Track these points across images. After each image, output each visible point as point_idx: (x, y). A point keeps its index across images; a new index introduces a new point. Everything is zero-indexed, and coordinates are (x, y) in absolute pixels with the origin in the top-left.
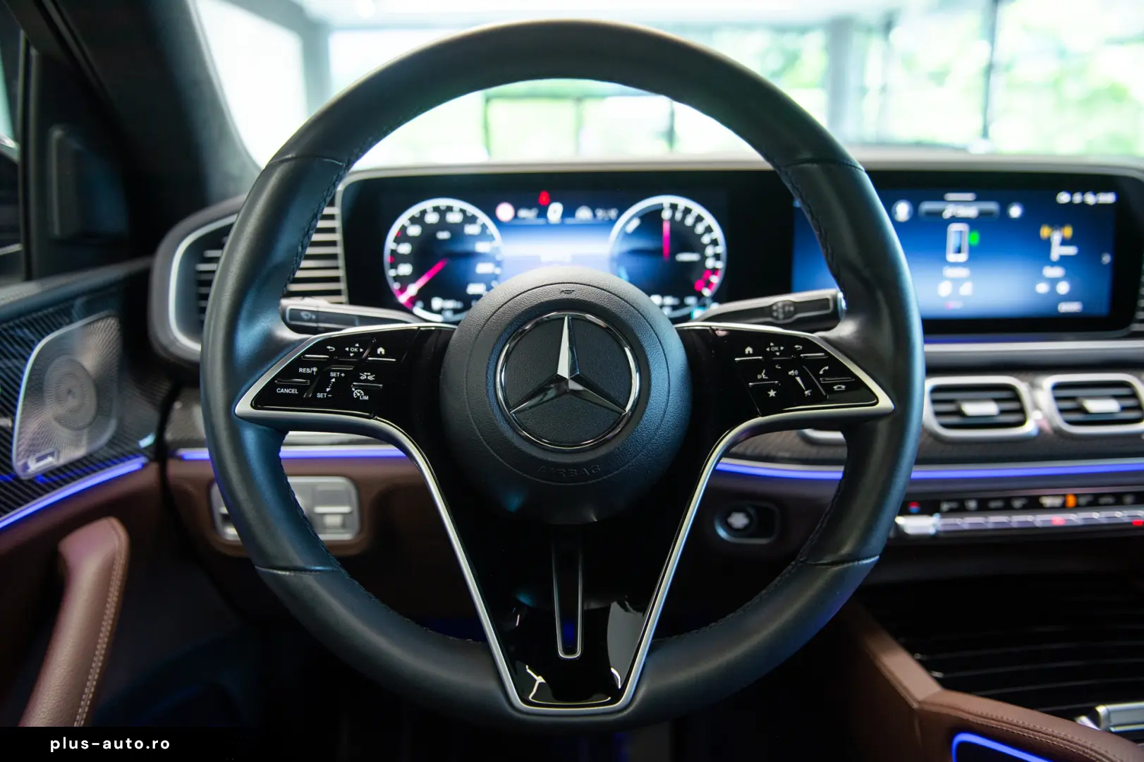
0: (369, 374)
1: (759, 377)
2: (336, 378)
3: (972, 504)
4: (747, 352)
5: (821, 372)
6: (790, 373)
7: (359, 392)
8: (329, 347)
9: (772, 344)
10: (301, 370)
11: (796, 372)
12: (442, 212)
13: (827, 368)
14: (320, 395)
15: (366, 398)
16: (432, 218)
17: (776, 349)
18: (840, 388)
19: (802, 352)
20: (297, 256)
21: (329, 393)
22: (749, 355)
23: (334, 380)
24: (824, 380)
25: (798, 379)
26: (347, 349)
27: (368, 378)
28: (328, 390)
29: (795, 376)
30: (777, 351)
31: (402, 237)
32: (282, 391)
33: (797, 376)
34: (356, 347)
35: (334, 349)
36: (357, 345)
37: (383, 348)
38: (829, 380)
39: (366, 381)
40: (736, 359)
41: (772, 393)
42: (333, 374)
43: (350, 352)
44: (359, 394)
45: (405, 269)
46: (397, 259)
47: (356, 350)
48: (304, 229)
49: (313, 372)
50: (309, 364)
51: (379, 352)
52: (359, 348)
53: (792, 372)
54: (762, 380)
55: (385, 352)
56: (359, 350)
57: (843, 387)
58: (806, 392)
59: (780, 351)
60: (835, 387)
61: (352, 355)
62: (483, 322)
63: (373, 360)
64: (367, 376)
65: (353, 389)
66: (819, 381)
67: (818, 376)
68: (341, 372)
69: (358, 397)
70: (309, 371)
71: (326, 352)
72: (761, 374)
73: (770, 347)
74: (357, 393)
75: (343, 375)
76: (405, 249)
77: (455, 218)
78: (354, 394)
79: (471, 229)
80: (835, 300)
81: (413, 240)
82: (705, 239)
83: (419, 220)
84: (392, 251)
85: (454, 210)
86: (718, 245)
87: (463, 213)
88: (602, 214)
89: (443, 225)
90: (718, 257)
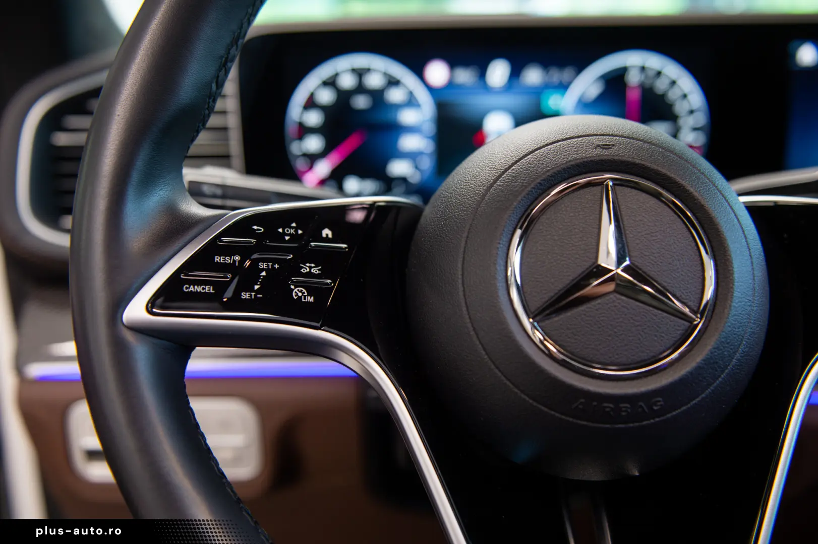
0: (313, 265)
2: (267, 270)
7: (301, 291)
8: (255, 227)
10: (217, 259)
12: (360, 73)
14: (245, 295)
15: (311, 299)
16: (347, 82)
20: (210, 98)
21: (258, 292)
23: (264, 274)
26: (280, 230)
27: (312, 271)
28: (256, 287)
31: (311, 104)
32: (192, 288)
34: (293, 228)
35: (263, 230)
36: (294, 225)
37: (330, 229)
39: (309, 275)
42: (262, 265)
43: (284, 234)
44: (300, 294)
45: (314, 144)
46: (304, 131)
47: (292, 231)
48: (222, 57)
49: (234, 261)
50: (229, 250)
51: (324, 235)
52: (296, 229)
55: (333, 234)
56: (296, 231)
61: (287, 238)
62: (482, 189)
63: (316, 246)
64: (310, 268)
65: (292, 287)
68: (274, 261)
69: (300, 298)
70: (228, 260)
71: (253, 234)
74: (297, 292)
75: (277, 266)
76: (314, 118)
77: (374, 81)
78: (294, 294)
79: (395, 95)
81: (323, 108)
82: (681, 108)
83: (330, 83)
84: (298, 120)
85: (375, 70)
86: (695, 114)
87: (386, 74)
88: (556, 76)
89: (360, 89)
90: (695, 129)
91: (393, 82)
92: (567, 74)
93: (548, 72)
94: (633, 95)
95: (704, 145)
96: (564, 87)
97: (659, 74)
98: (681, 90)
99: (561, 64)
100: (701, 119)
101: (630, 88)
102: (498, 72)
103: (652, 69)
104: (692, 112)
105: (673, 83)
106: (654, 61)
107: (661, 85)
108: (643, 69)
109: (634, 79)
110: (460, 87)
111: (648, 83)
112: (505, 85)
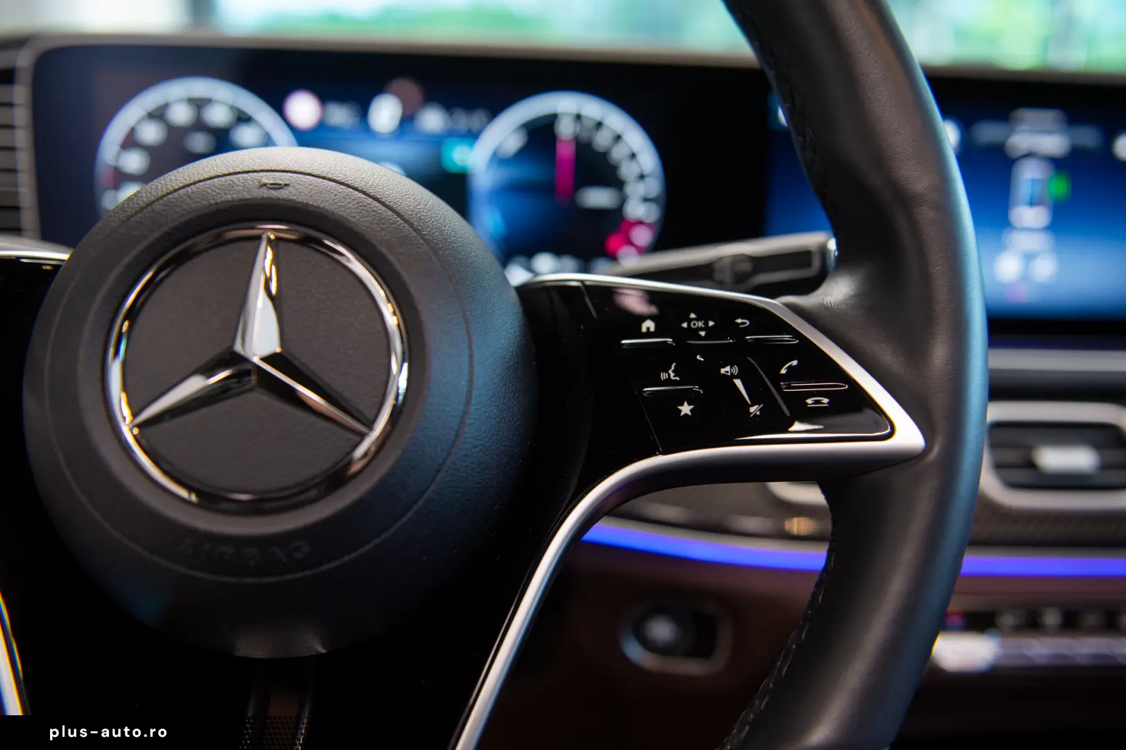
1: (664, 376)
3: (1051, 618)
4: (644, 330)
5: (783, 371)
6: (723, 371)
9: (693, 316)
11: (736, 370)
12: (199, 104)
13: (795, 363)
16: (181, 115)
17: (701, 324)
18: (818, 402)
19: (748, 331)
22: (649, 334)
24: (789, 387)
25: (738, 383)
29: (733, 377)
30: (702, 329)
31: (130, 142)
33: (737, 377)
38: (799, 387)
40: (624, 342)
41: (686, 409)
46: (120, 178)
53: (728, 369)
54: (668, 382)
57: (826, 400)
58: (752, 409)
59: (706, 328)
60: (809, 401)
66: (779, 389)
67: (776, 378)
72: (667, 371)
73: (690, 321)
76: (135, 162)
77: (218, 116)
80: (823, 251)
81: (149, 149)
82: (628, 171)
83: (158, 115)
84: (112, 163)
85: (217, 101)
86: (647, 180)
87: (232, 108)
88: (463, 121)
89: (199, 125)
90: (646, 200)
91: (243, 119)
92: (477, 119)
93: (451, 114)
94: (566, 151)
95: (659, 221)
96: (472, 136)
97: (599, 125)
98: (629, 147)
99: (469, 106)
100: (654, 186)
101: (560, 141)
102: (385, 112)
103: (589, 119)
104: (642, 177)
105: (618, 138)
106: (594, 108)
107: (602, 140)
108: (578, 117)
109: (566, 129)
110: (334, 129)
111: (584, 135)
112: (396, 130)
